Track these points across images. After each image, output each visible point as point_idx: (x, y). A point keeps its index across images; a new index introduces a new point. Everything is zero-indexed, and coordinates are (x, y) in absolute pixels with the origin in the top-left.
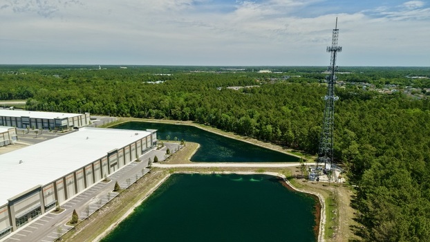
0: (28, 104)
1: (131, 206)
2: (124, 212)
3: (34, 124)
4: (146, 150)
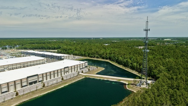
0: (58, 51)
1: (64, 85)
2: (60, 86)
3: (54, 58)
4: (82, 69)
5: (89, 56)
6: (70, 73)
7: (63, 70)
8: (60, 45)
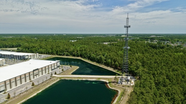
0: (18, 49)
1: (36, 92)
2: (31, 95)
4: (54, 69)
5: (57, 54)
6: (41, 75)
7: (32, 73)
8: (20, 43)
